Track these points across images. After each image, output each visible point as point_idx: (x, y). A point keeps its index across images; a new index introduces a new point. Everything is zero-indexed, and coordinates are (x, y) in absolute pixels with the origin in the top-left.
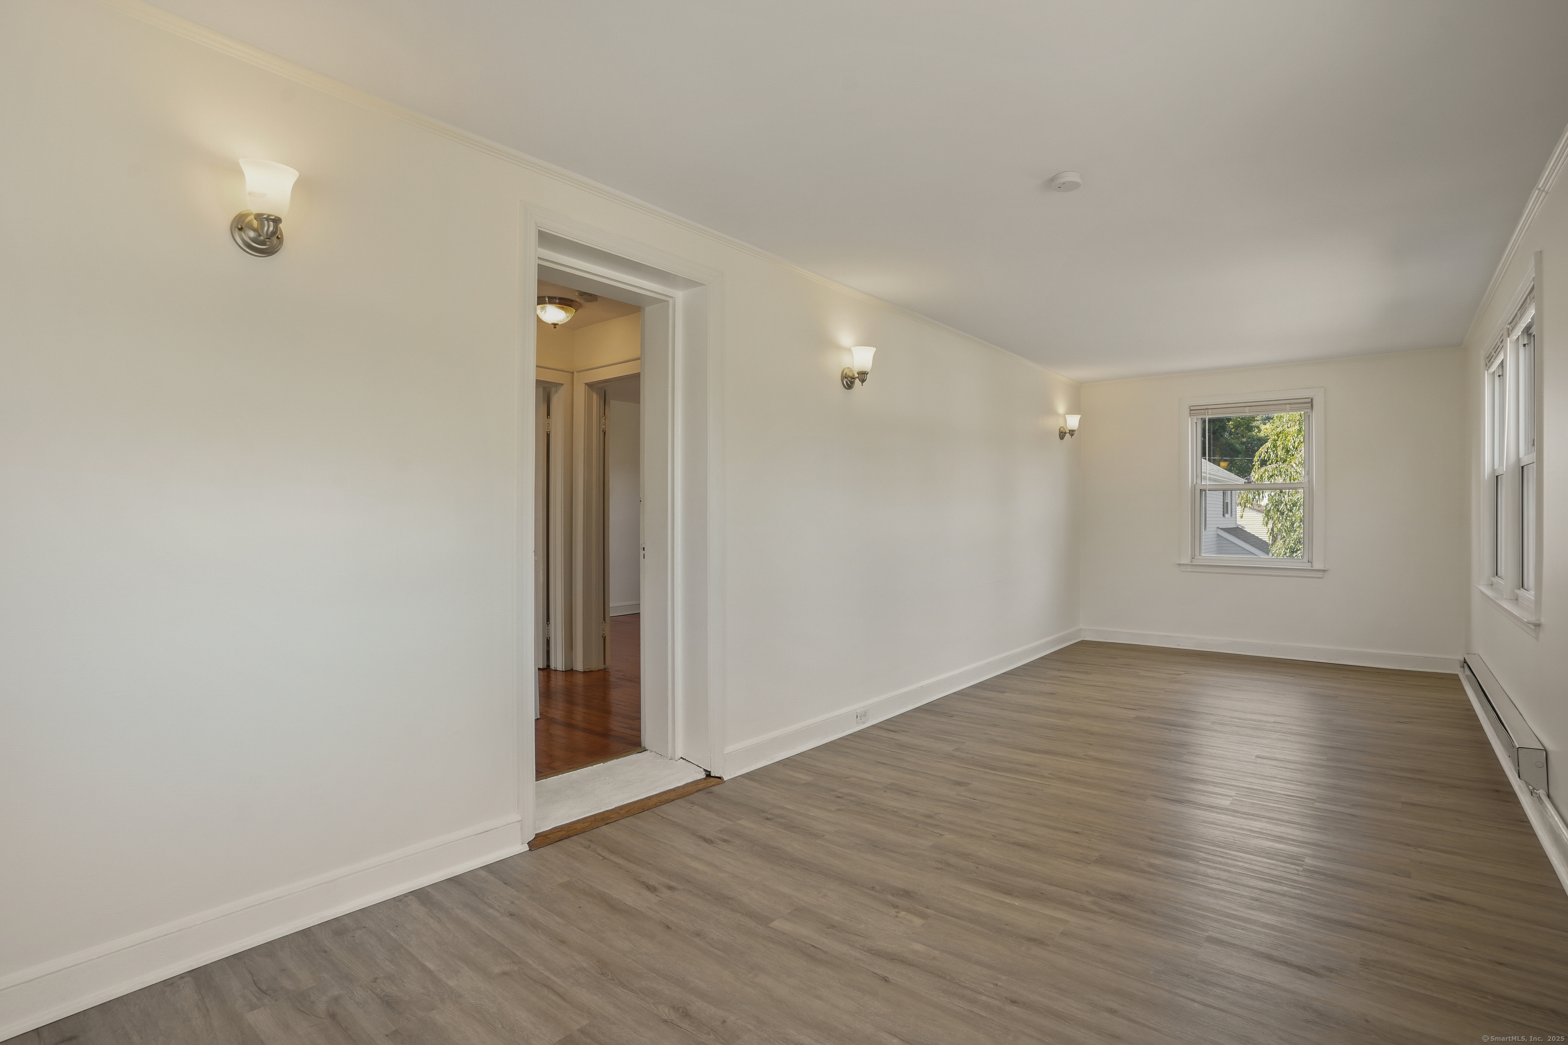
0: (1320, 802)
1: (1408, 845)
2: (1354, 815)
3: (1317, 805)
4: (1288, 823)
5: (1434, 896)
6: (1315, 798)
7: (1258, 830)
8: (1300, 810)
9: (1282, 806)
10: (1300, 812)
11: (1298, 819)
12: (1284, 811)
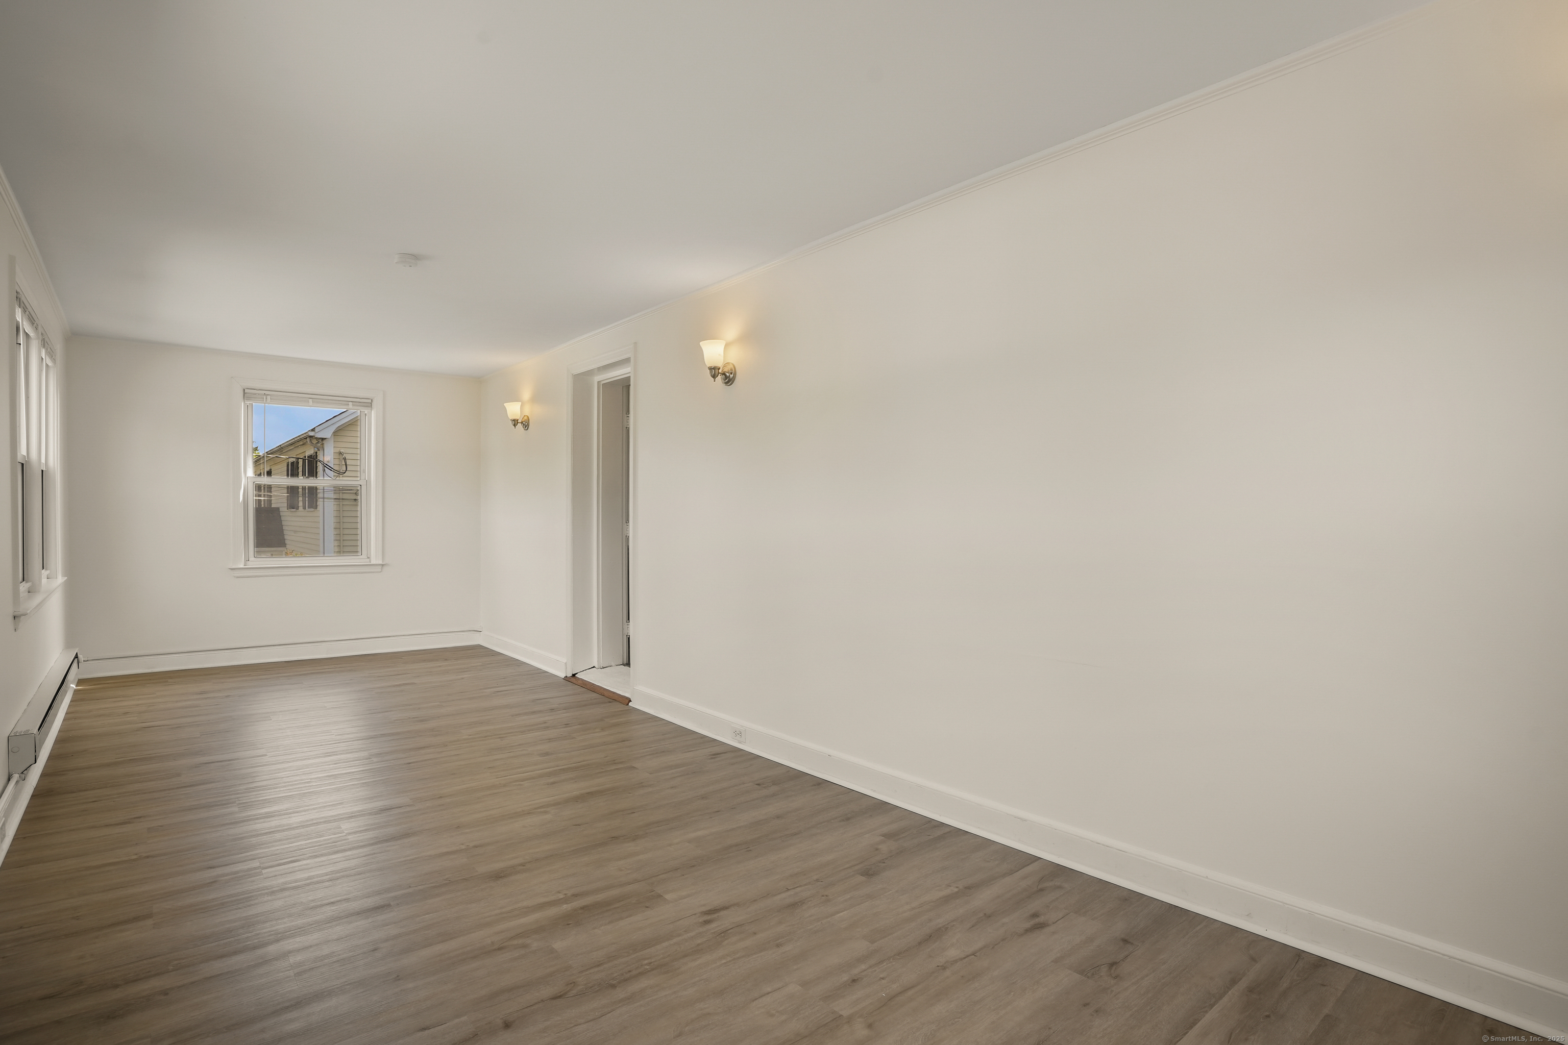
0: (255, 868)
1: (148, 857)
2: (211, 868)
3: (256, 864)
4: (272, 832)
5: (130, 823)
6: (264, 871)
7: (293, 815)
8: (270, 849)
9: (291, 845)
10: (269, 847)
11: (265, 838)
12: (285, 842)
